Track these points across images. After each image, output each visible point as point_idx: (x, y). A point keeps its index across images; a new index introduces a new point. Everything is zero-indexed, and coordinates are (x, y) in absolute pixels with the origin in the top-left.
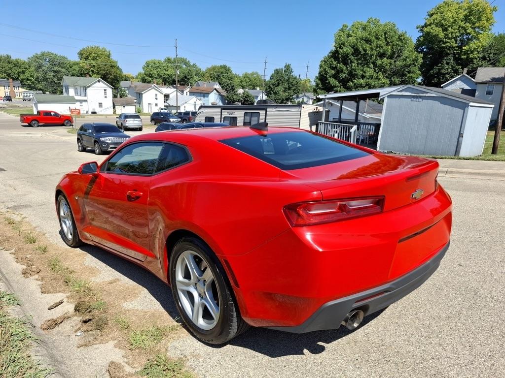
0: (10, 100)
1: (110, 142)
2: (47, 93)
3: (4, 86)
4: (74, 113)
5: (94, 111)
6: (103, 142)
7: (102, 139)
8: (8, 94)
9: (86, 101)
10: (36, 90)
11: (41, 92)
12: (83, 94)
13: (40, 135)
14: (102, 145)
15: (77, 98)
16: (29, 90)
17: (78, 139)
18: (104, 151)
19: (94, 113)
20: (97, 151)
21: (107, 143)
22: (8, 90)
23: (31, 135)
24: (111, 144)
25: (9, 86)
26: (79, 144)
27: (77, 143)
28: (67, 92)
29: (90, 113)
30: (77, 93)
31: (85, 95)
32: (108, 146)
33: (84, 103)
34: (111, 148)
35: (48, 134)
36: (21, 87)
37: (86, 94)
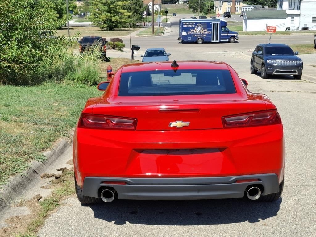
0: (229, 16)
1: (276, 65)
2: (265, 7)
3: (227, 2)
4: (270, 30)
5: (305, 27)
6: (270, 65)
7: (269, 62)
8: (230, 10)
9: (298, 15)
10: (257, 4)
11: (261, 6)
12: (296, 8)
13: (233, 54)
14: (267, 68)
15: (289, 12)
16: (250, 4)
17: (252, 60)
18: (269, 75)
19: (305, 29)
20: (263, 75)
21: (274, 66)
22: (229, 6)
23: (226, 54)
24: (277, 67)
25: (231, 2)
26: (252, 65)
27: (250, 64)
28: (281, 5)
29: (300, 29)
30: (290, 7)
31: (299, 8)
32: (273, 70)
33: (295, 18)
34: (277, 72)
35: (241, 53)
36: (242, 2)
37: (300, 6)
